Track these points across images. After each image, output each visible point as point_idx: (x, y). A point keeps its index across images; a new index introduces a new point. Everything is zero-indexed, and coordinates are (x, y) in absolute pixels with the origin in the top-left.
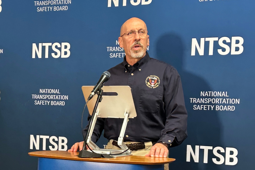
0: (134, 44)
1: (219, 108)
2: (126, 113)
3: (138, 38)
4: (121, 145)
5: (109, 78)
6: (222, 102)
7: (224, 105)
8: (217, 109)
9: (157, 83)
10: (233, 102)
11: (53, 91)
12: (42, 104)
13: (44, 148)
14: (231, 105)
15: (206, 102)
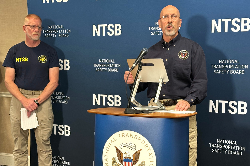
0: (167, 25)
1: (233, 72)
2: (161, 79)
3: (170, 21)
4: (157, 103)
5: (147, 53)
6: (235, 67)
7: (236, 69)
8: (232, 73)
9: (187, 56)
10: (243, 67)
11: (109, 61)
12: (101, 71)
13: (104, 104)
14: (242, 69)
15: (223, 67)
